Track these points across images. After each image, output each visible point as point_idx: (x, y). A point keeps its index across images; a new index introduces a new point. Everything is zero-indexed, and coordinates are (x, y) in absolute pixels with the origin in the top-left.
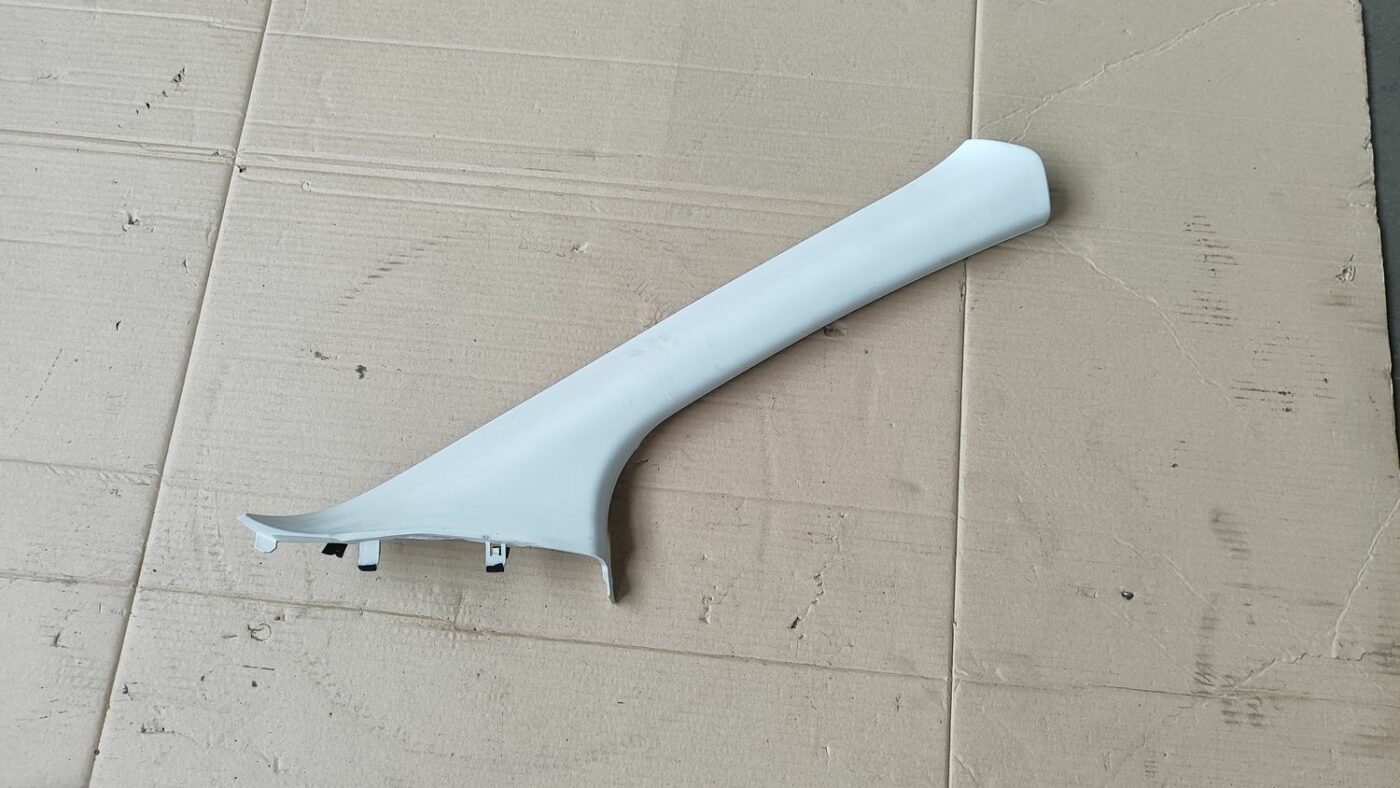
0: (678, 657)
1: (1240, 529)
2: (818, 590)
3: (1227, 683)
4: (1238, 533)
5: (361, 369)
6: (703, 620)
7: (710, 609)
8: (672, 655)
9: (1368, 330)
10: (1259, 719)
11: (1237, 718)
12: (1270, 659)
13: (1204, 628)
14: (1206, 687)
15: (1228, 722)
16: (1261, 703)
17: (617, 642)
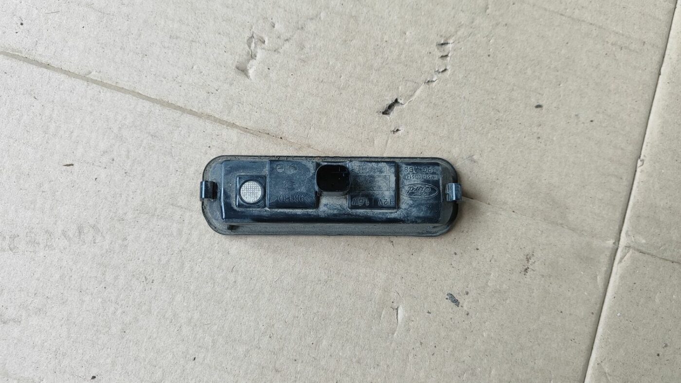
0: (187, 119)
2: (439, 64)
6: (243, 70)
7: (258, 56)
8: (179, 113)
17: (94, 75)
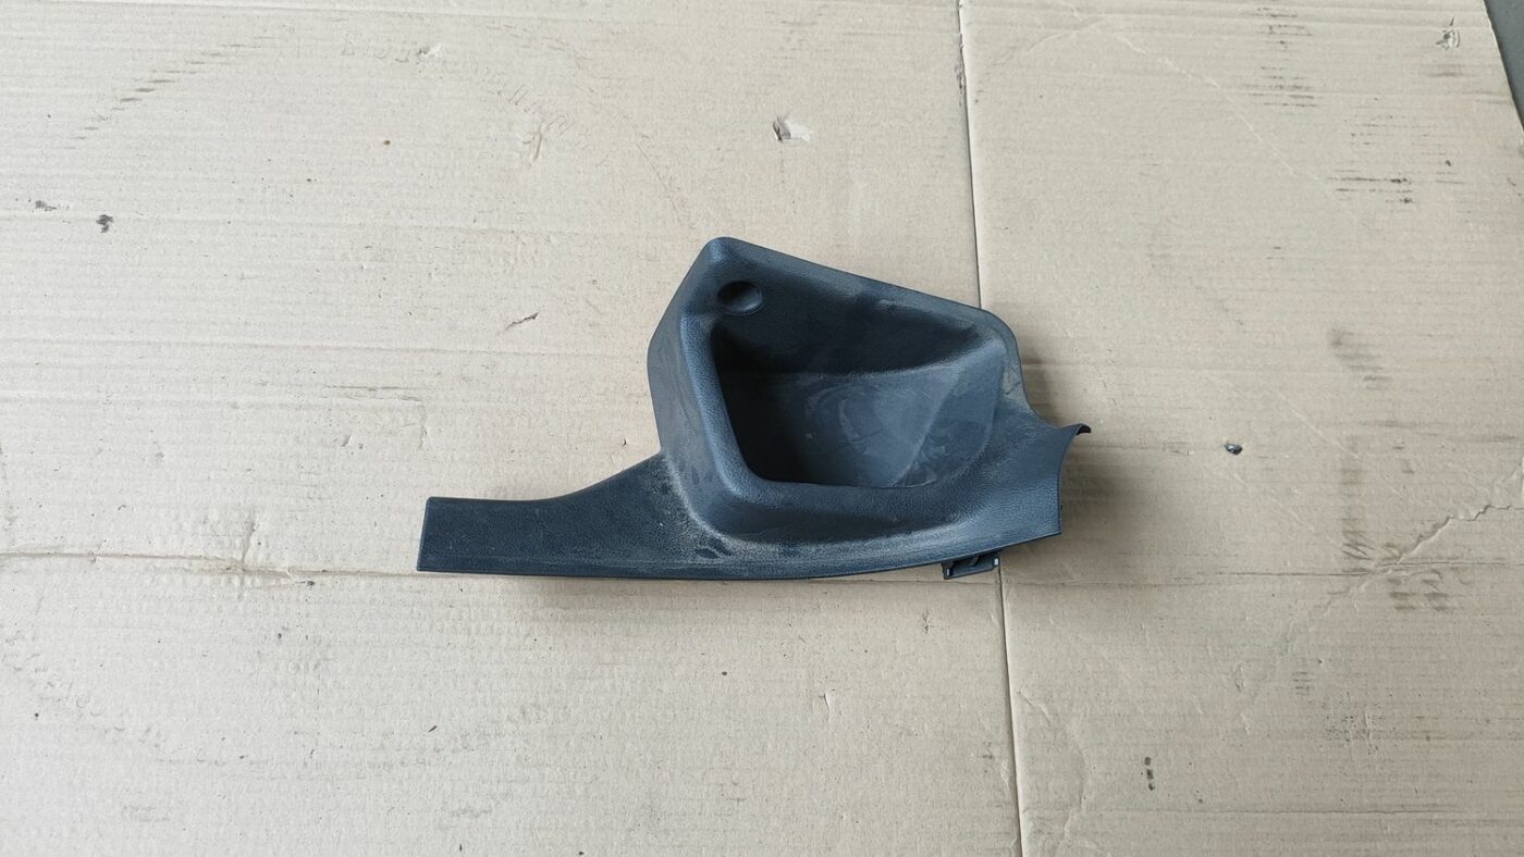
1: (1373, 352)
3: (1389, 555)
4: (1369, 357)
5: (104, 221)
9: (1490, 102)
10: (1443, 599)
11: (1412, 601)
12: (1441, 517)
13: (1345, 484)
14: (1362, 563)
15: (1399, 608)
16: (1441, 578)
